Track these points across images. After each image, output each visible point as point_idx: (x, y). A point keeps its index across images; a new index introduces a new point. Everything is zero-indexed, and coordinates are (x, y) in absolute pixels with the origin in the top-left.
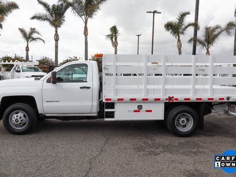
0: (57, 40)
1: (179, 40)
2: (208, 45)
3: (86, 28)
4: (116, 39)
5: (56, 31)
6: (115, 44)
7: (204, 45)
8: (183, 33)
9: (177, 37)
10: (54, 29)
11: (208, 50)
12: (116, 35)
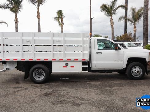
0: (17, 23)
1: (111, 19)
2: (135, 21)
3: (38, 13)
4: (62, 20)
5: (16, 16)
6: (61, 24)
7: (132, 22)
8: (114, 13)
9: (110, 16)
10: (15, 15)
11: (135, 25)
12: (62, 17)
